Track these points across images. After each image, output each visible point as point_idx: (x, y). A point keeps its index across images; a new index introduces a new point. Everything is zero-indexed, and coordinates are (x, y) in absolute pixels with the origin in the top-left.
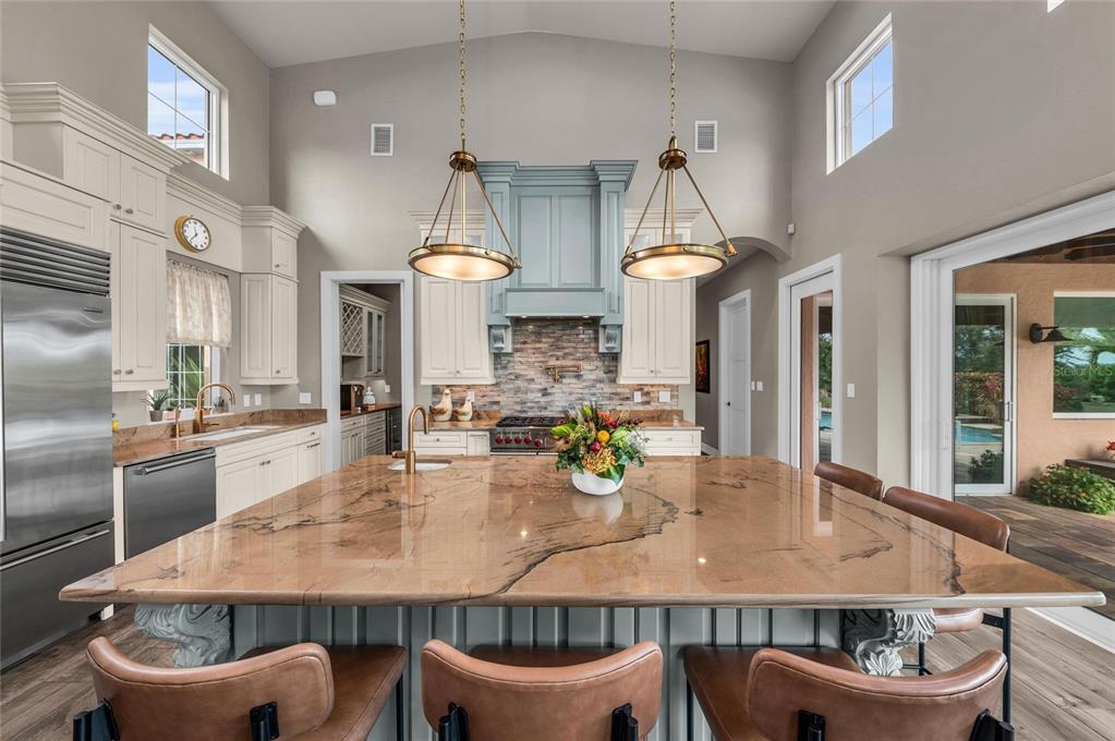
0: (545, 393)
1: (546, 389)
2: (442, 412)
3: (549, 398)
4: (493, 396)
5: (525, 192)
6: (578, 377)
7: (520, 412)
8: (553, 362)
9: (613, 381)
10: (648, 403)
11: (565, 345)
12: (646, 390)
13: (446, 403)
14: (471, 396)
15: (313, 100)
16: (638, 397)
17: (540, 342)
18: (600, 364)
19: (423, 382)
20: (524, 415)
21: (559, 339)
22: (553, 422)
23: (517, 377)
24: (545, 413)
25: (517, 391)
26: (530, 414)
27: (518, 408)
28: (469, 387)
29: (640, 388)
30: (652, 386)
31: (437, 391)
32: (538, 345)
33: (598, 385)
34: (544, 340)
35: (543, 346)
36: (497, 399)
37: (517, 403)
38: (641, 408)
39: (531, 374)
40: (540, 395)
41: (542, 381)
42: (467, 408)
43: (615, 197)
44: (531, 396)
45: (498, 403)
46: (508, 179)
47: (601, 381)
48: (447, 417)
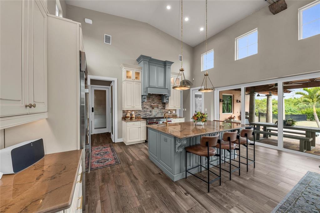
0: (151, 112)
1: (151, 111)
3: (152, 113)
4: (139, 113)
5: (150, 64)
6: (158, 108)
7: (145, 116)
10: (171, 113)
11: (155, 100)
13: (129, 115)
14: (133, 113)
15: (85, 21)
16: (169, 112)
17: (150, 99)
18: (162, 105)
20: (146, 117)
22: (152, 118)
24: (151, 117)
25: (144, 111)
26: (147, 117)
27: (145, 115)
28: (133, 111)
29: (170, 110)
30: (172, 110)
32: (149, 100)
33: (162, 110)
34: (151, 99)
36: (140, 113)
37: (145, 114)
39: (147, 107)
40: (149, 112)
41: (150, 109)
42: (134, 116)
43: (169, 69)
44: (148, 113)
45: (140, 114)
46: (148, 60)
47: (162, 109)
48: (129, 118)
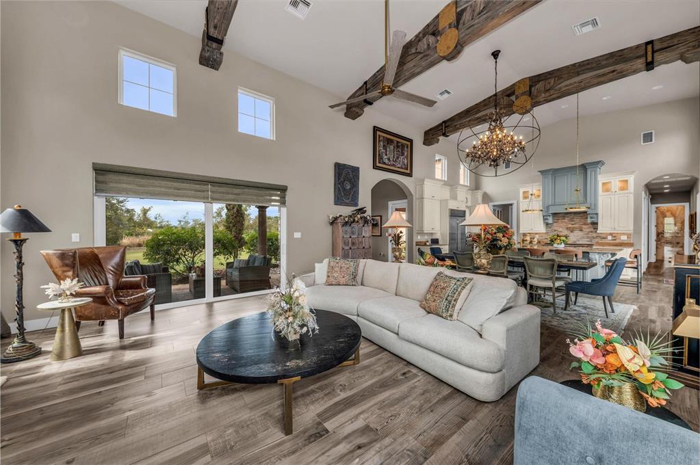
1: (567, 234)
2: (526, 240)
4: (545, 236)
6: (581, 230)
8: (570, 226)
9: (596, 232)
10: (615, 240)
11: (575, 220)
12: (614, 235)
13: (528, 238)
14: (537, 236)
16: (610, 238)
18: (589, 226)
19: (521, 232)
21: (573, 218)
23: (555, 231)
28: (536, 234)
29: (611, 234)
30: (617, 233)
31: (524, 235)
32: (564, 220)
34: (566, 219)
35: (566, 221)
38: (611, 242)
42: (536, 239)
45: (547, 239)
48: (528, 242)
